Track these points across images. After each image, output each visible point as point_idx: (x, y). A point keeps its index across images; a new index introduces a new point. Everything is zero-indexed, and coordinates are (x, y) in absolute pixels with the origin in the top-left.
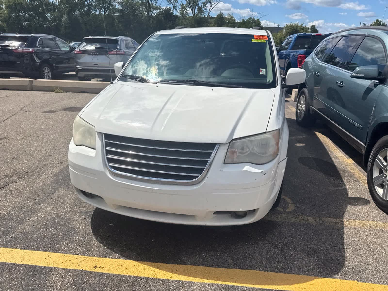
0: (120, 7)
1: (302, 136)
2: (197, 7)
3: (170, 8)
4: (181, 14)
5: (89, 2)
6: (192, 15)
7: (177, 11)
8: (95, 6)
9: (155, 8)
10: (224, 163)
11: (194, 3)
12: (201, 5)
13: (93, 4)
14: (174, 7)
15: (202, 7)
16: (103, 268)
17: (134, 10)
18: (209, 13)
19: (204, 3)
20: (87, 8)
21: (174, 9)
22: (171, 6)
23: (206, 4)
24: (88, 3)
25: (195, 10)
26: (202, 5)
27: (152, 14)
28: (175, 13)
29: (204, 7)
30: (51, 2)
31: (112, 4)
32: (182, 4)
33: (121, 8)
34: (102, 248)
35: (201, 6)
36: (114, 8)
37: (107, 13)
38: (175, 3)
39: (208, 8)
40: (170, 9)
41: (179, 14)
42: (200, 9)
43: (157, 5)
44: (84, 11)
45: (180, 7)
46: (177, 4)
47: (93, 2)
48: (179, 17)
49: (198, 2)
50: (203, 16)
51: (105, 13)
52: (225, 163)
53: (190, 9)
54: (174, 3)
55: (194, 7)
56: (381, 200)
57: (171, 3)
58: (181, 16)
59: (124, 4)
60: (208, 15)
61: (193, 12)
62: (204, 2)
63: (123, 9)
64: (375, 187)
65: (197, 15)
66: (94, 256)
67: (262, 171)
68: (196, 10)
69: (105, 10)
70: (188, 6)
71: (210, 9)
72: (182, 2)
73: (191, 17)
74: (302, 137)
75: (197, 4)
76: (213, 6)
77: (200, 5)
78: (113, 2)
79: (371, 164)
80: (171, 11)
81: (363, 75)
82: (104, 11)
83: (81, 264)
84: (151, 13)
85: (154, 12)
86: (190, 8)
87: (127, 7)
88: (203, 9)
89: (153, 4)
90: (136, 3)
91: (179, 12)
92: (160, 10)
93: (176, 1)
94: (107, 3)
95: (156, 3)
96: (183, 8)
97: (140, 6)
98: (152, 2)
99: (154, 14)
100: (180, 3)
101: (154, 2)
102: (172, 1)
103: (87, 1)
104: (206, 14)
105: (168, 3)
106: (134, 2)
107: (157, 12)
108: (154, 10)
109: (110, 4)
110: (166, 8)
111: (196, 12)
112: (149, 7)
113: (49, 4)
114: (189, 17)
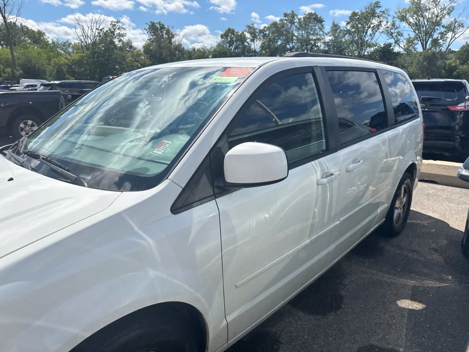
0: (325, 47)
2: (430, 40)
3: (390, 43)
4: (405, 50)
5: (291, 45)
6: (422, 50)
7: (400, 46)
9: (370, 46)
11: (426, 35)
12: (437, 36)
13: (296, 47)
14: (396, 42)
15: (439, 38)
18: (449, 46)
19: (443, 33)
21: (396, 44)
22: (392, 41)
23: (446, 34)
24: (290, 47)
25: (426, 43)
26: (440, 36)
27: (364, 53)
28: (397, 49)
29: (441, 39)
31: (317, 45)
32: (410, 38)
33: (327, 49)
36: (318, 49)
38: (398, 37)
39: (449, 40)
40: (390, 45)
41: (402, 51)
42: (435, 42)
43: (372, 41)
45: (405, 41)
46: (402, 38)
47: (296, 45)
48: (402, 54)
49: (433, 33)
50: (439, 50)
54: (397, 37)
55: (426, 39)
57: (393, 37)
58: (405, 52)
59: (330, 43)
61: (424, 47)
62: (443, 32)
63: (328, 49)
65: (430, 49)
68: (429, 42)
70: (417, 37)
71: (451, 39)
72: (409, 35)
73: (420, 52)
75: (431, 35)
76: (456, 36)
77: (435, 36)
78: (318, 42)
80: (391, 48)
84: (364, 51)
85: (368, 50)
86: (420, 42)
87: (334, 46)
88: (441, 41)
89: (367, 41)
90: (346, 41)
91: (402, 48)
92: (375, 48)
93: (400, 34)
94: (311, 44)
95: (372, 39)
96: (410, 41)
97: (350, 45)
98: (366, 39)
99: (368, 52)
100: (406, 36)
101: (370, 38)
102: (394, 35)
103: (289, 45)
104: (444, 47)
105: (388, 38)
106: (343, 40)
107: (371, 50)
108: (368, 48)
109: (314, 45)
110: (384, 45)
111: (428, 47)
112: (362, 44)
113: (251, 50)
114: (418, 52)
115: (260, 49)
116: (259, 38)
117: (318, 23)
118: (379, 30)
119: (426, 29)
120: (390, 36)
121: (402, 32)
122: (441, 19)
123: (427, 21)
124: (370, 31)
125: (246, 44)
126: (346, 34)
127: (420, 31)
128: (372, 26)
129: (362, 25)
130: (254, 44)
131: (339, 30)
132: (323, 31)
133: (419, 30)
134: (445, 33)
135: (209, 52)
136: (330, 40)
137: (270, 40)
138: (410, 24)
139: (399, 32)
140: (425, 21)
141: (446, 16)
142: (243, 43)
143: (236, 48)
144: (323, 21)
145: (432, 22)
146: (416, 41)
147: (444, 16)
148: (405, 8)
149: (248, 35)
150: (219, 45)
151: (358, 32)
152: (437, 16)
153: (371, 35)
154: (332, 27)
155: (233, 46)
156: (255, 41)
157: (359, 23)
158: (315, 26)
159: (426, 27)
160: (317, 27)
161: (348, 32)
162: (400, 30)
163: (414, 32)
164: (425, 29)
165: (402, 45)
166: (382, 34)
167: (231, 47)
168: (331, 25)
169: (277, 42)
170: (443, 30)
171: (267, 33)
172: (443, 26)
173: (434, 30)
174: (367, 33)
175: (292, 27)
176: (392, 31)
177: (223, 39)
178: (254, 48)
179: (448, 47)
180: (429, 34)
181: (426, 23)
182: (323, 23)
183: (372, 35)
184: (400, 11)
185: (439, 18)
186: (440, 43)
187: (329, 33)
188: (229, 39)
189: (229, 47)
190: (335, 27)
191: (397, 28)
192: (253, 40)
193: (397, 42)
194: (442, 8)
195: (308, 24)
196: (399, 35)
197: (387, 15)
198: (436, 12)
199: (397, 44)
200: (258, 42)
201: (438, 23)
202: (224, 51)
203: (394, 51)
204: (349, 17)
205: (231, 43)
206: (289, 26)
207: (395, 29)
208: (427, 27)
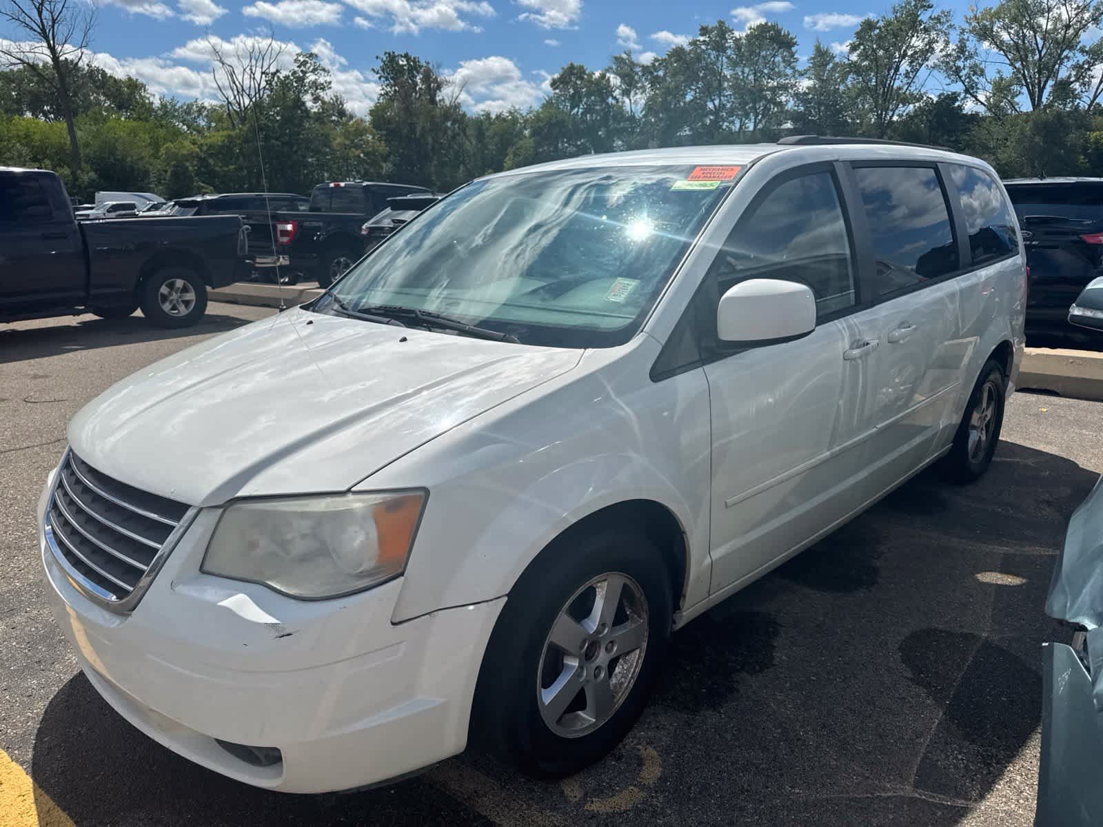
2: (1051, 83)
3: (955, 93)
4: (989, 109)
5: (717, 102)
6: (1031, 109)
7: (977, 100)
8: (731, 113)
9: (905, 101)
11: (1039, 72)
12: (1068, 74)
13: (729, 105)
14: (967, 91)
15: (1072, 79)
17: (840, 112)
18: (1095, 97)
19: (1081, 67)
20: (712, 117)
21: (968, 96)
22: (958, 87)
23: (1089, 69)
24: (715, 106)
25: (1041, 90)
26: (1074, 73)
27: (891, 117)
29: (1077, 80)
30: (628, 112)
31: (778, 100)
32: (1001, 79)
33: (802, 109)
35: (1069, 77)
36: (782, 112)
37: (760, 126)
38: (974, 78)
39: (1095, 82)
40: (954, 97)
41: (982, 110)
42: (1063, 89)
43: (912, 89)
44: (704, 125)
45: (990, 87)
46: (982, 79)
47: (728, 102)
48: (984, 119)
49: (1057, 66)
50: (1071, 107)
51: (755, 127)
53: (1025, 90)
54: (969, 77)
55: (1040, 82)
57: (960, 77)
58: (989, 114)
59: (810, 96)
60: (1092, 102)
61: (1035, 97)
62: (1081, 63)
63: (805, 110)
65: (1050, 105)
68: (1048, 89)
69: (755, 119)
70: (1019, 78)
72: (999, 72)
73: (1026, 113)
75: (1052, 73)
77: (1063, 73)
78: (782, 95)
80: (957, 104)
82: (753, 121)
84: (891, 113)
85: (901, 108)
86: (1025, 88)
87: (820, 104)
88: (1076, 86)
89: (900, 88)
90: (849, 89)
91: (982, 103)
92: (917, 104)
93: (978, 71)
94: (765, 97)
95: (909, 84)
96: (1002, 88)
97: (857, 98)
98: (897, 84)
99: (900, 116)
100: (991, 74)
101: (905, 80)
102: (963, 73)
103: (712, 101)
104: (1085, 99)
105: (948, 81)
106: (842, 88)
107: (907, 111)
108: (901, 105)
109: (773, 101)
110: (939, 96)
111: (1044, 100)
112: (887, 96)
113: (623, 116)
114: (1020, 114)
115: (644, 113)
116: (641, 87)
117: (780, 48)
118: (927, 63)
119: (1040, 58)
120: (952, 77)
121: (982, 66)
122: (1076, 34)
123: (1044, 39)
124: (905, 66)
125: (610, 100)
126: (849, 72)
127: (1027, 61)
128: (910, 53)
129: (886, 50)
130: (630, 100)
131: (831, 65)
132: (793, 68)
133: (1024, 59)
134: (1086, 66)
135: (526, 121)
136: (808, 88)
137: (668, 92)
138: (1000, 45)
139: (976, 65)
140: (1038, 38)
141: (1089, 25)
142: (604, 100)
143: (589, 110)
144: (795, 44)
145: (1056, 42)
146: (1015, 88)
147: (1085, 25)
148: (990, 9)
149: (615, 80)
150: (548, 105)
151: (877, 66)
152: (1068, 27)
153: (907, 75)
154: (813, 58)
155: (581, 106)
156: (632, 93)
157: (880, 47)
158: (774, 56)
159: (1040, 52)
160: (778, 59)
161: (855, 68)
162: (977, 60)
163: (1011, 64)
164: (1037, 57)
165: (982, 98)
166: (935, 72)
167: (576, 109)
168: (812, 53)
169: (684, 95)
170: (1081, 58)
171: (661, 73)
172: (1082, 51)
173: (1060, 60)
174: (897, 69)
175: (720, 59)
176: (960, 63)
177: (557, 91)
178: (629, 109)
179: (1095, 99)
180: (1046, 69)
181: (1040, 42)
182: (794, 49)
183: (911, 75)
184: (979, 15)
185: (1071, 31)
186: (1075, 90)
187: (806, 71)
188: (572, 91)
189: (572, 108)
190: (822, 57)
191: (971, 57)
192: (626, 93)
193: (970, 90)
194: (1078, 7)
195: (757, 51)
196: (975, 73)
197: (945, 27)
198: (1065, 17)
199: (971, 94)
200: (639, 96)
201: (1069, 44)
202: (560, 117)
203: (964, 112)
204: (857, 33)
205: (575, 100)
206: (712, 56)
207: (966, 59)
208: (1044, 51)
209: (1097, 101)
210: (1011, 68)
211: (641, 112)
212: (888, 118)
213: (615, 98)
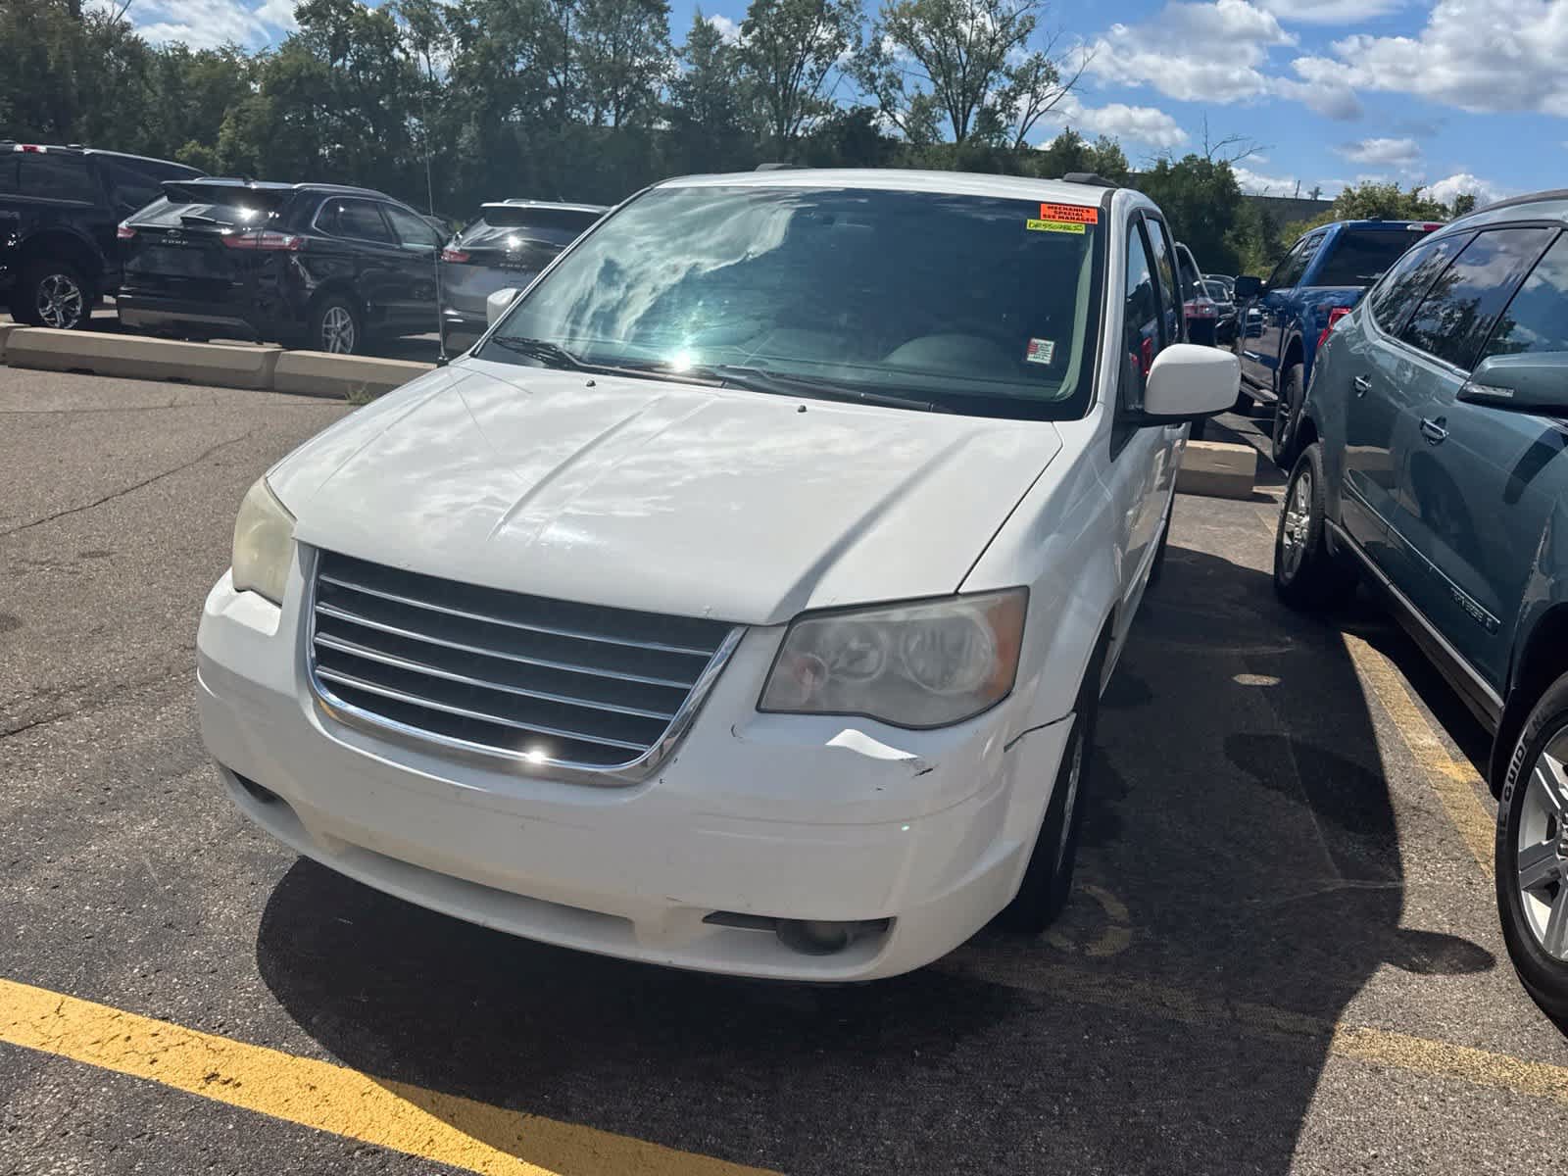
0: (675, 100)
1: (1282, 645)
2: (975, 109)
3: (869, 108)
4: (909, 135)
5: (561, 77)
6: (955, 141)
7: (895, 121)
8: (583, 95)
9: (812, 109)
10: (758, 709)
11: (963, 94)
12: (992, 101)
13: (579, 86)
14: (884, 107)
15: (998, 108)
16: (239, 1085)
17: (729, 114)
18: (1023, 133)
19: (1007, 94)
20: (554, 100)
21: (885, 113)
22: (873, 101)
23: (1015, 98)
24: (558, 83)
25: (966, 118)
26: (999, 101)
27: (795, 130)
28: (887, 129)
29: (1003, 110)
30: (425, 76)
31: (648, 87)
32: (920, 95)
33: (681, 104)
34: (270, 1006)
35: (995, 105)
36: (652, 104)
37: (624, 121)
38: (891, 91)
39: (1022, 115)
40: (868, 113)
41: (900, 133)
42: (988, 117)
43: (819, 95)
44: (542, 110)
45: (909, 106)
46: (900, 95)
47: (578, 80)
48: (905, 145)
49: (982, 90)
50: (998, 143)
51: (617, 122)
52: (762, 706)
53: (948, 114)
54: (885, 89)
55: (964, 107)
56: (1536, 956)
57: (875, 88)
58: (909, 141)
59: (692, 88)
60: (1019, 140)
61: (959, 125)
62: (1007, 89)
63: (686, 108)
64: (1523, 892)
65: (975, 138)
66: (226, 1032)
67: (914, 756)
68: (972, 119)
69: (618, 110)
70: (941, 98)
71: (1028, 115)
72: (918, 87)
73: (951, 145)
74: (1276, 650)
75: (977, 98)
76: (1041, 107)
77: (989, 101)
78: (652, 79)
79: (1513, 787)
80: (873, 123)
81: (1509, 394)
82: (614, 112)
83: (162, 1057)
84: (794, 125)
85: (806, 120)
86: (948, 111)
87: (704, 100)
88: (1001, 117)
89: (804, 92)
90: (740, 84)
91: (901, 126)
92: (828, 117)
93: (894, 82)
94: (629, 81)
95: (815, 88)
96: (922, 109)
97: (752, 99)
98: (801, 85)
99: (805, 130)
100: (910, 90)
101: (810, 82)
102: (879, 82)
103: (554, 75)
104: (1012, 135)
105: (861, 91)
106: (732, 81)
107: (814, 124)
108: (806, 116)
109: (639, 87)
110: (852, 110)
111: (969, 129)
112: (789, 103)
113: (417, 81)
114: (943, 146)
115: (450, 79)
116: (444, 40)
117: (648, 12)
118: (836, 63)
119: (964, 77)
120: (867, 86)
121: (900, 77)
122: (1002, 53)
123: (968, 52)
124: (809, 64)
125: (397, 53)
126: (741, 62)
127: (950, 79)
128: (815, 44)
129: (787, 38)
130: (428, 58)
131: (717, 47)
132: (666, 43)
133: (947, 76)
134: (1012, 94)
135: (253, 67)
136: (688, 75)
137: (489, 53)
138: (919, 52)
139: (893, 75)
140: (962, 52)
141: (1016, 42)
142: (387, 52)
143: (362, 64)
144: (668, 9)
145: (981, 58)
146: (937, 111)
147: (1011, 42)
148: (910, 4)
149: (403, 26)
150: (292, 45)
151: (777, 59)
152: (993, 41)
153: (812, 75)
154: (694, 34)
155: (349, 57)
156: (431, 46)
157: (779, 33)
158: (640, 22)
159: (964, 69)
160: (645, 28)
161: (746, 55)
162: (894, 68)
163: (933, 80)
164: (960, 75)
165: (900, 119)
166: (846, 76)
167: (341, 61)
168: (691, 27)
169: (513, 62)
170: (1008, 84)
171: (475, 23)
172: (1008, 74)
173: (985, 82)
174: (801, 65)
175: (565, 16)
176: (874, 69)
177: (307, 27)
178: (427, 71)
179: (1021, 137)
180: (972, 92)
181: (964, 57)
182: (665, 16)
183: (818, 77)
184: (896, 10)
185: (996, 48)
186: (1002, 122)
187: (685, 50)
188: (332, 30)
189: (334, 59)
190: (705, 36)
191: (886, 62)
192: (421, 45)
193: (887, 105)
194: (1003, 19)
195: (617, 12)
196: (892, 85)
197: (856, 18)
198: (989, 28)
199: (889, 112)
200: (441, 52)
201: (993, 63)
202: (314, 70)
203: (881, 134)
204: (750, 9)
205: (338, 46)
206: (553, 10)
207: (882, 64)
208: (968, 69)
209: (1024, 139)
210: (932, 84)
211: (447, 77)
212: (791, 131)
213: (403, 50)
